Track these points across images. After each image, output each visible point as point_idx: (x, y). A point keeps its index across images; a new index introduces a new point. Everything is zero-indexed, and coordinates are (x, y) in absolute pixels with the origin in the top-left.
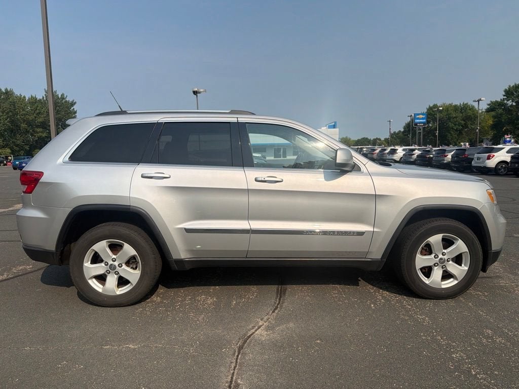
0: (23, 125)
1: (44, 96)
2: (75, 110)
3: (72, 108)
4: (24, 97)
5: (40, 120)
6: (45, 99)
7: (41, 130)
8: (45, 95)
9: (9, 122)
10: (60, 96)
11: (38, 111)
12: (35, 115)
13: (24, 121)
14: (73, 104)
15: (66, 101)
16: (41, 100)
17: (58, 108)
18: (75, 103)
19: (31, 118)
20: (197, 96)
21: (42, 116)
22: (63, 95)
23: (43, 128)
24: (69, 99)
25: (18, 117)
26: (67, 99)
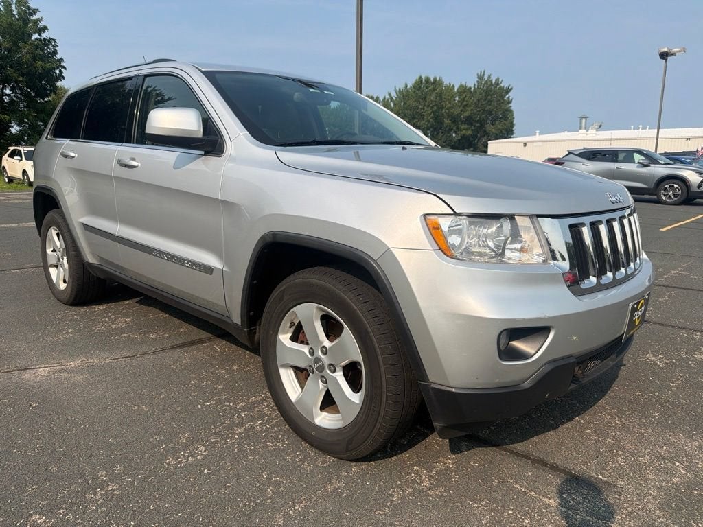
0: (447, 122)
1: (476, 84)
2: (511, 98)
3: (507, 97)
4: (453, 86)
5: (467, 114)
6: (476, 87)
7: (466, 126)
8: (478, 81)
9: (432, 118)
10: (494, 82)
11: (465, 103)
12: (461, 108)
13: (449, 116)
14: (508, 90)
15: (501, 87)
16: (471, 88)
17: (489, 97)
18: (511, 89)
19: (456, 111)
20: (666, 60)
21: (469, 109)
22: (497, 80)
23: (468, 124)
24: (505, 85)
25: (444, 111)
26: (502, 85)
